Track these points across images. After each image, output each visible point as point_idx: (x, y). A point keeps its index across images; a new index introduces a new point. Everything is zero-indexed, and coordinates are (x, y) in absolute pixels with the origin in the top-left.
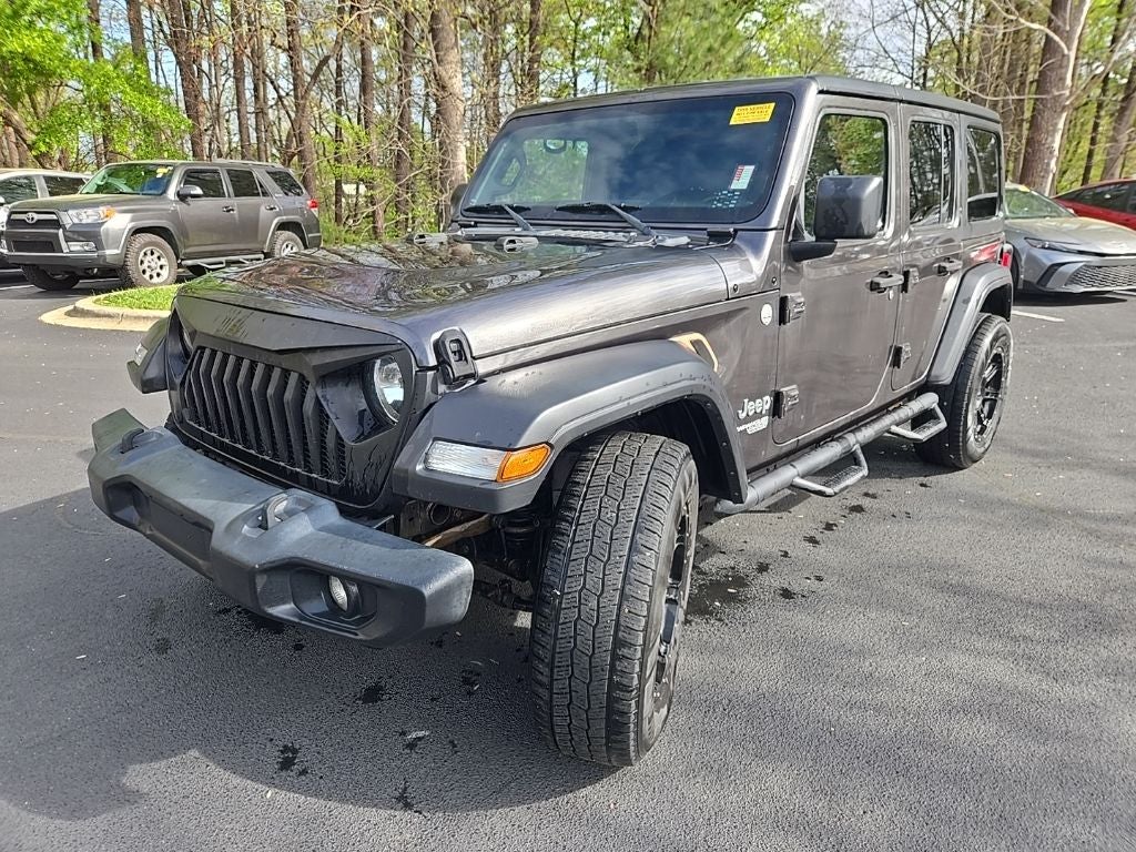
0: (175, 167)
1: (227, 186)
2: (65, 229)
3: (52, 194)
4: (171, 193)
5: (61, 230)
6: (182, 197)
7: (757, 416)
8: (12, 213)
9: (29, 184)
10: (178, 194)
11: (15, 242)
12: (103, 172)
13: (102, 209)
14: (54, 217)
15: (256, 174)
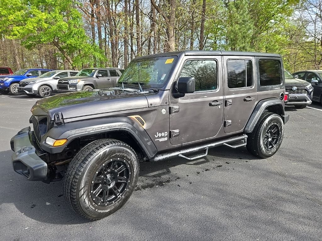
0: (96, 70)
1: (109, 74)
2: (69, 85)
3: (71, 76)
4: (95, 76)
5: (68, 85)
6: (97, 77)
7: (164, 137)
8: (59, 80)
9: (66, 73)
10: (96, 76)
11: (59, 87)
12: (81, 71)
13: (78, 80)
14: (67, 82)
15: (117, 71)
